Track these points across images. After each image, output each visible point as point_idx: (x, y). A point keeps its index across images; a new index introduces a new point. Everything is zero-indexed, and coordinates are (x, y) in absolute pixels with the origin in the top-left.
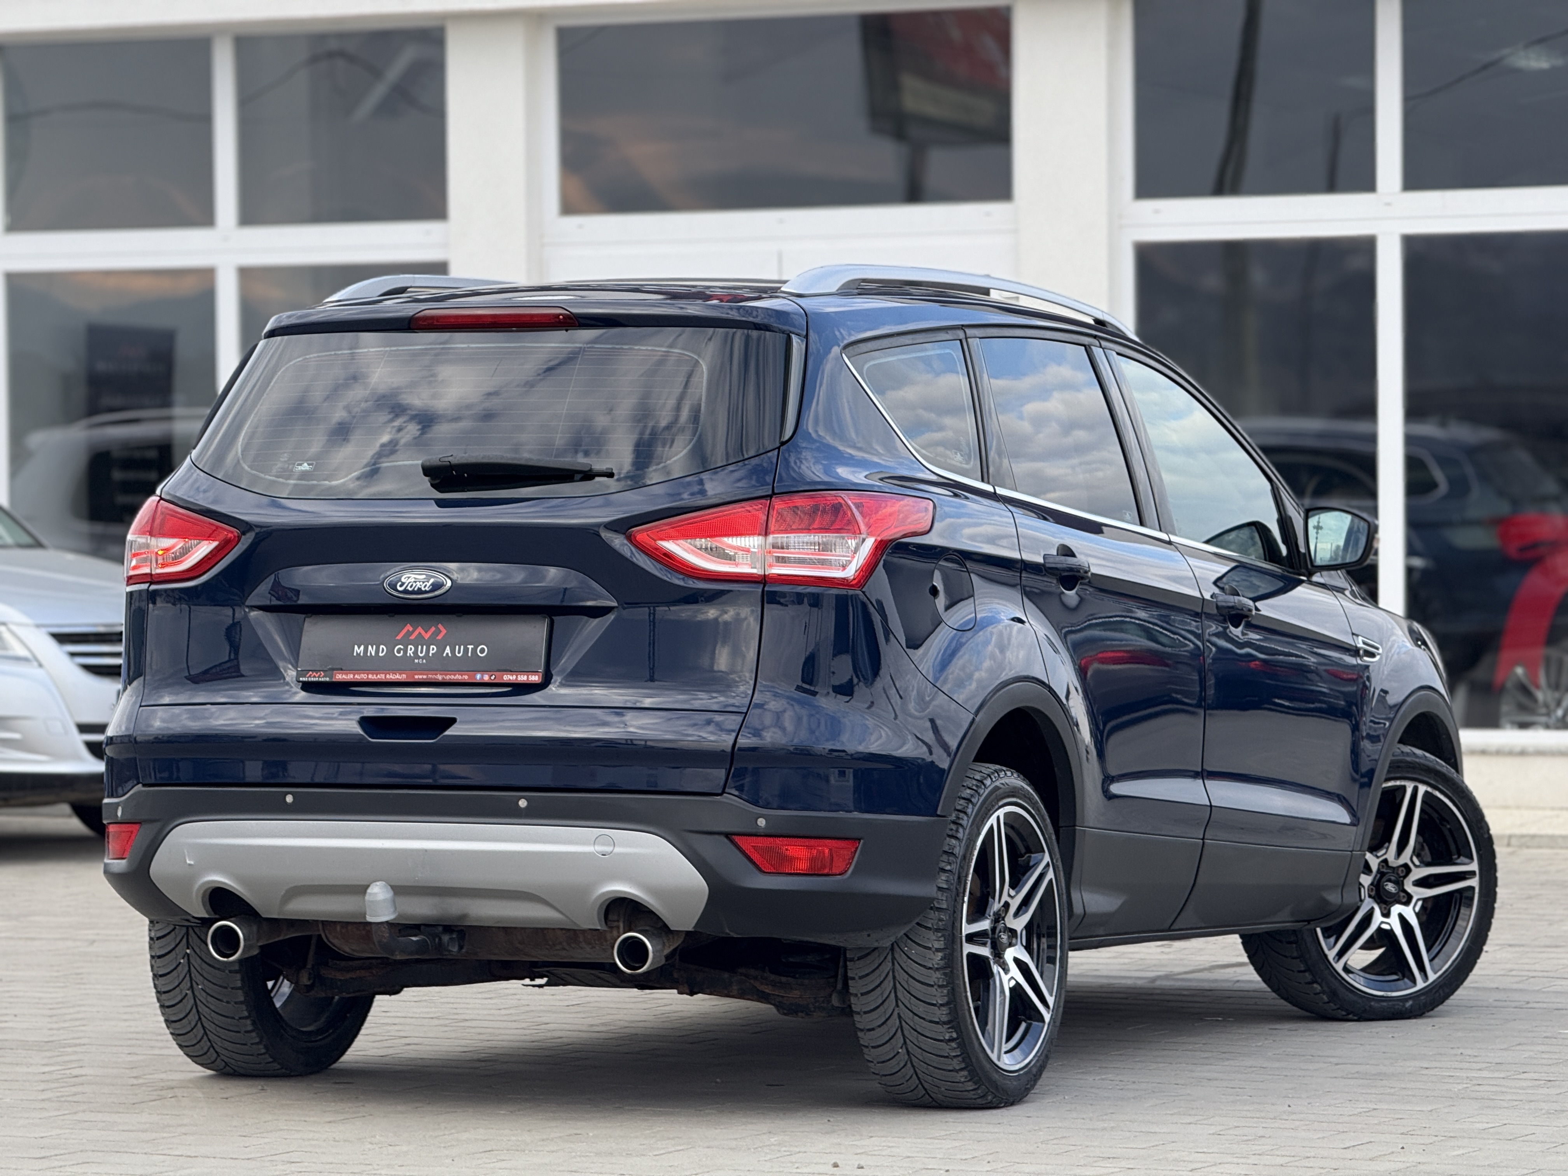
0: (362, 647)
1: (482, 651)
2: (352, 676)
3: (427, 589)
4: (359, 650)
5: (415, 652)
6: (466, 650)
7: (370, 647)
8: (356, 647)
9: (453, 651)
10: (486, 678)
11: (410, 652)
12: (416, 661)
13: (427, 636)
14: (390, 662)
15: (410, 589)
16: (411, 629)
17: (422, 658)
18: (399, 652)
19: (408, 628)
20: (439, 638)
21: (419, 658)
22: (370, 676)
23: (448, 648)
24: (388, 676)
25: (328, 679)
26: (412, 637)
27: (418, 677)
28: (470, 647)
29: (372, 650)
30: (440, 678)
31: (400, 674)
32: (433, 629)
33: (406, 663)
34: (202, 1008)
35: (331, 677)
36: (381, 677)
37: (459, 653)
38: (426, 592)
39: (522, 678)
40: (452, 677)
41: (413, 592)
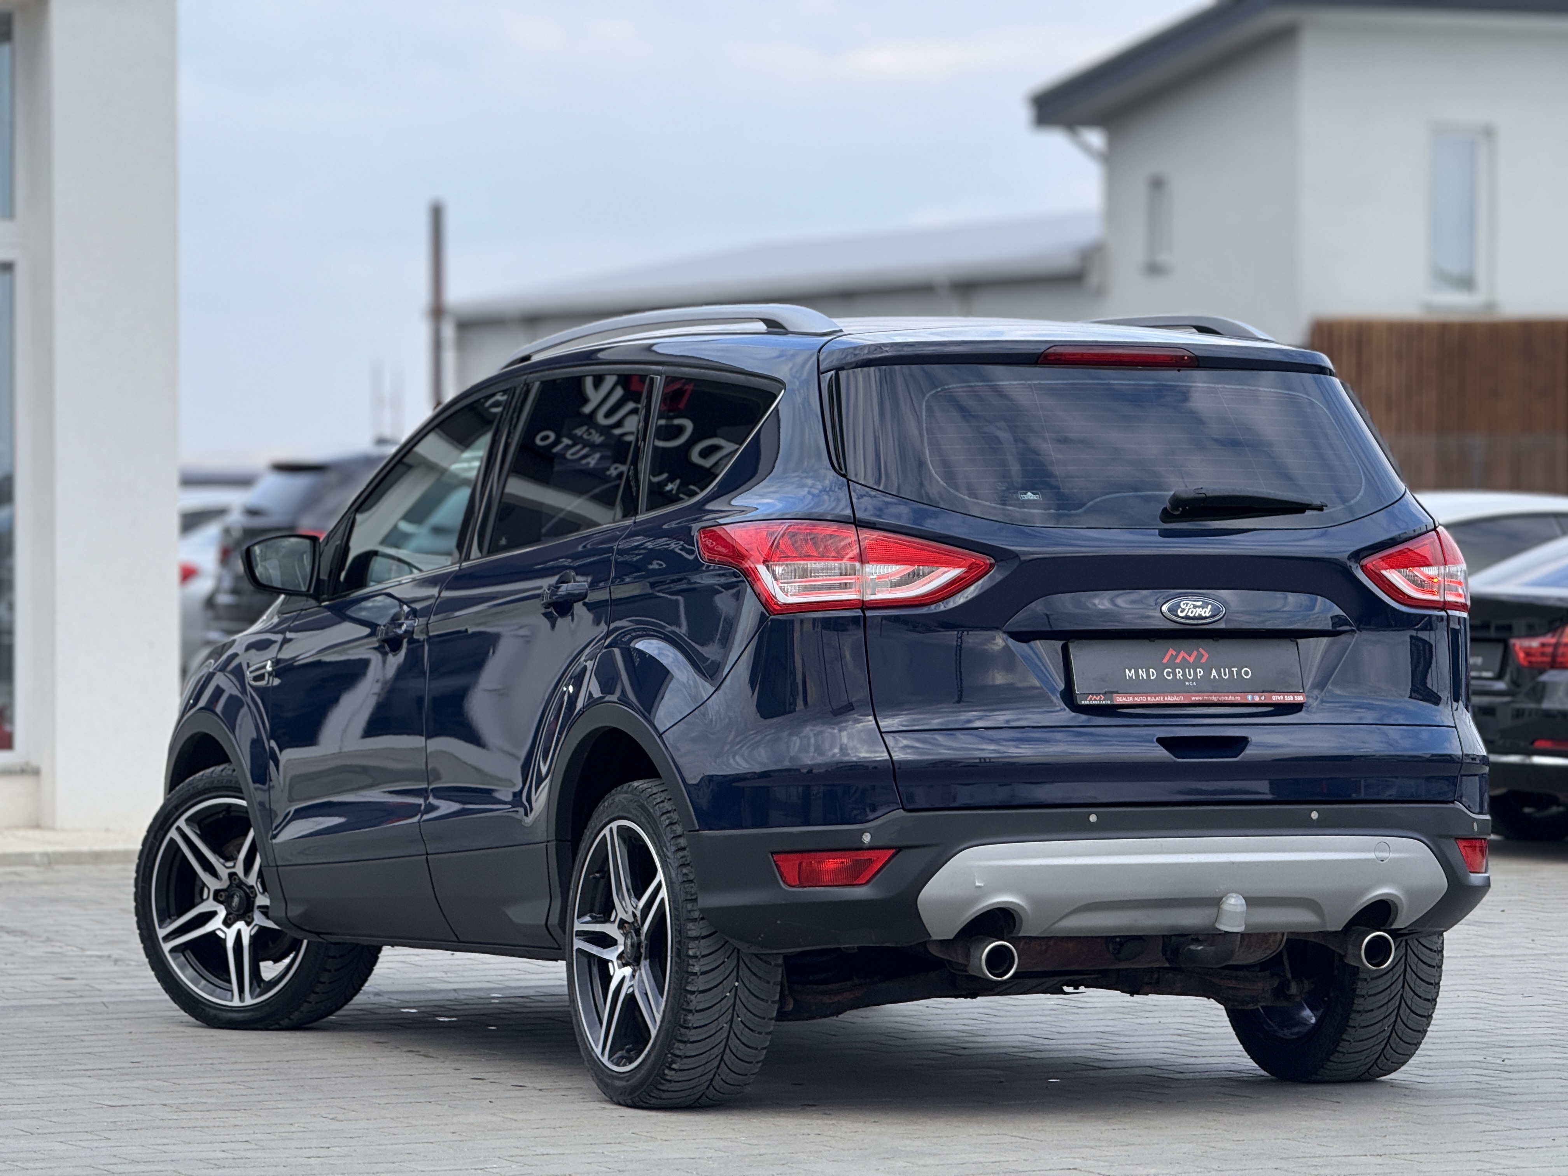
0: (1133, 671)
1: (1246, 673)
2: (1131, 699)
3: (1207, 615)
4: (1130, 673)
5: (1184, 675)
6: (1231, 673)
7: (1140, 671)
8: (1127, 671)
9: (1219, 674)
10: (1257, 699)
11: (1179, 675)
12: (1187, 683)
13: (1191, 660)
14: (1162, 686)
15: (1192, 615)
16: (1175, 653)
17: (1192, 680)
18: (1168, 674)
19: (1171, 652)
20: (1203, 661)
21: (1189, 680)
22: (1149, 699)
23: (1214, 671)
24: (1166, 698)
25: (1109, 702)
26: (1178, 661)
27: (1195, 699)
28: (1235, 670)
29: (1142, 673)
30: (1215, 699)
31: (1177, 696)
32: (1195, 653)
33: (1177, 686)
34: (733, 1042)
35: (1112, 700)
36: (1159, 699)
37: (1225, 675)
38: (1206, 618)
39: (1289, 699)
40: (1226, 698)
41: (1194, 618)
